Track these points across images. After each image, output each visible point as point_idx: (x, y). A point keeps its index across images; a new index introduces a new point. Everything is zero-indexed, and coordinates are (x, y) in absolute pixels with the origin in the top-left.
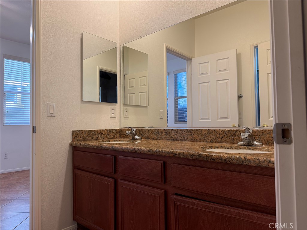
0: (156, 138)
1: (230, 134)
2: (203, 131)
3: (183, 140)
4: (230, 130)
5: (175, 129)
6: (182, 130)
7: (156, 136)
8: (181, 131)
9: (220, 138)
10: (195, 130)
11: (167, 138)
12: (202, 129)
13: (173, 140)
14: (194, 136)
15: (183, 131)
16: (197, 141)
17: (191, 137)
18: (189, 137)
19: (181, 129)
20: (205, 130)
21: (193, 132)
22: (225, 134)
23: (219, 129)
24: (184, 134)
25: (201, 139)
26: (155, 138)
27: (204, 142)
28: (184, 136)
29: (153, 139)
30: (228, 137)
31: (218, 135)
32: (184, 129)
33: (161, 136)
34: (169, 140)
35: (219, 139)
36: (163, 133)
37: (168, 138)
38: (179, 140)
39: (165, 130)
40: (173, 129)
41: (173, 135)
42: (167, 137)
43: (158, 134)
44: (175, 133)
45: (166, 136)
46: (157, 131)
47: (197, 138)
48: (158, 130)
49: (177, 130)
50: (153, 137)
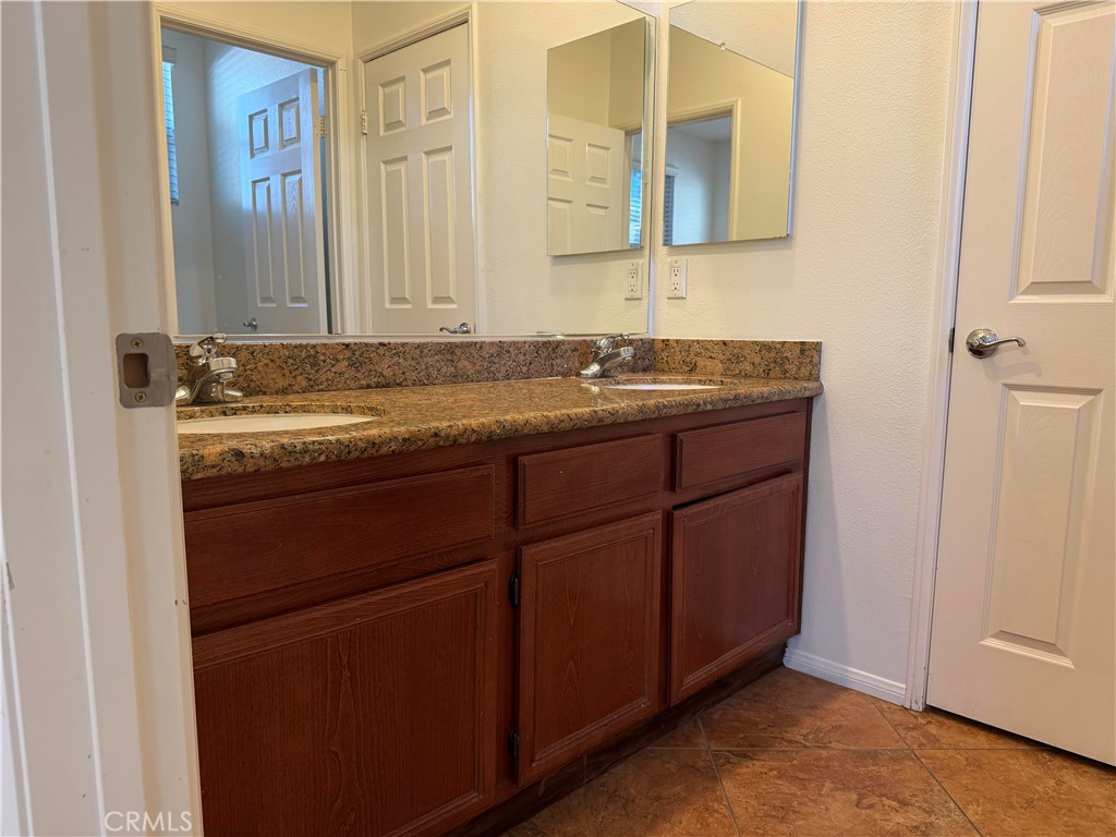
0: (304, 383)
1: (546, 354)
2: (487, 348)
3: (425, 382)
4: (545, 343)
5: (392, 341)
6: (419, 346)
7: (299, 378)
8: (418, 351)
9: (525, 365)
10: (462, 343)
11: (356, 379)
12: (483, 340)
13: (384, 385)
14: (460, 365)
15: (426, 351)
16: (468, 380)
17: (452, 369)
18: (444, 370)
19: (417, 341)
20: (492, 343)
21: (458, 352)
22: (535, 355)
23: (523, 339)
24: (429, 360)
25: (479, 372)
26: (295, 388)
27: (487, 380)
28: (427, 368)
29: (284, 391)
30: (543, 362)
31: (522, 357)
32: (429, 340)
33: (330, 375)
34: (368, 387)
35: (524, 369)
36: (338, 361)
37: (363, 382)
38: (410, 383)
39: (347, 346)
40: (385, 341)
41: (385, 367)
42: (359, 375)
43: (312, 365)
44: (396, 359)
45: (353, 372)
46: (304, 354)
47: (470, 370)
48: (314, 346)
49: (403, 345)
50: (282, 383)
